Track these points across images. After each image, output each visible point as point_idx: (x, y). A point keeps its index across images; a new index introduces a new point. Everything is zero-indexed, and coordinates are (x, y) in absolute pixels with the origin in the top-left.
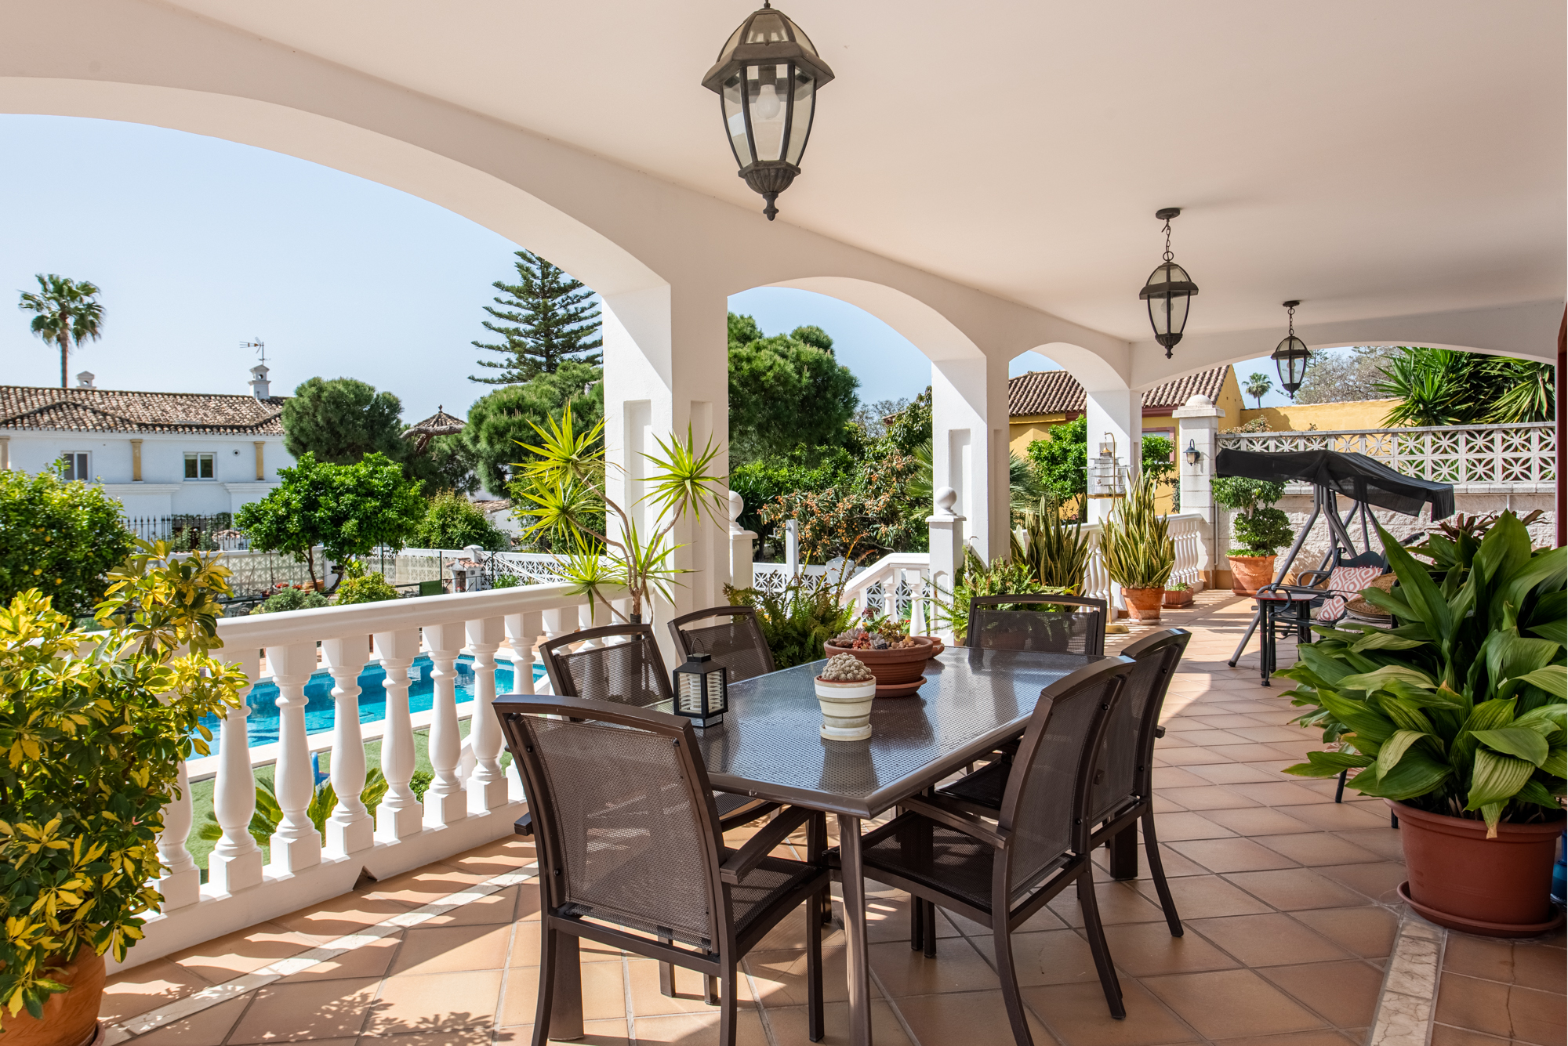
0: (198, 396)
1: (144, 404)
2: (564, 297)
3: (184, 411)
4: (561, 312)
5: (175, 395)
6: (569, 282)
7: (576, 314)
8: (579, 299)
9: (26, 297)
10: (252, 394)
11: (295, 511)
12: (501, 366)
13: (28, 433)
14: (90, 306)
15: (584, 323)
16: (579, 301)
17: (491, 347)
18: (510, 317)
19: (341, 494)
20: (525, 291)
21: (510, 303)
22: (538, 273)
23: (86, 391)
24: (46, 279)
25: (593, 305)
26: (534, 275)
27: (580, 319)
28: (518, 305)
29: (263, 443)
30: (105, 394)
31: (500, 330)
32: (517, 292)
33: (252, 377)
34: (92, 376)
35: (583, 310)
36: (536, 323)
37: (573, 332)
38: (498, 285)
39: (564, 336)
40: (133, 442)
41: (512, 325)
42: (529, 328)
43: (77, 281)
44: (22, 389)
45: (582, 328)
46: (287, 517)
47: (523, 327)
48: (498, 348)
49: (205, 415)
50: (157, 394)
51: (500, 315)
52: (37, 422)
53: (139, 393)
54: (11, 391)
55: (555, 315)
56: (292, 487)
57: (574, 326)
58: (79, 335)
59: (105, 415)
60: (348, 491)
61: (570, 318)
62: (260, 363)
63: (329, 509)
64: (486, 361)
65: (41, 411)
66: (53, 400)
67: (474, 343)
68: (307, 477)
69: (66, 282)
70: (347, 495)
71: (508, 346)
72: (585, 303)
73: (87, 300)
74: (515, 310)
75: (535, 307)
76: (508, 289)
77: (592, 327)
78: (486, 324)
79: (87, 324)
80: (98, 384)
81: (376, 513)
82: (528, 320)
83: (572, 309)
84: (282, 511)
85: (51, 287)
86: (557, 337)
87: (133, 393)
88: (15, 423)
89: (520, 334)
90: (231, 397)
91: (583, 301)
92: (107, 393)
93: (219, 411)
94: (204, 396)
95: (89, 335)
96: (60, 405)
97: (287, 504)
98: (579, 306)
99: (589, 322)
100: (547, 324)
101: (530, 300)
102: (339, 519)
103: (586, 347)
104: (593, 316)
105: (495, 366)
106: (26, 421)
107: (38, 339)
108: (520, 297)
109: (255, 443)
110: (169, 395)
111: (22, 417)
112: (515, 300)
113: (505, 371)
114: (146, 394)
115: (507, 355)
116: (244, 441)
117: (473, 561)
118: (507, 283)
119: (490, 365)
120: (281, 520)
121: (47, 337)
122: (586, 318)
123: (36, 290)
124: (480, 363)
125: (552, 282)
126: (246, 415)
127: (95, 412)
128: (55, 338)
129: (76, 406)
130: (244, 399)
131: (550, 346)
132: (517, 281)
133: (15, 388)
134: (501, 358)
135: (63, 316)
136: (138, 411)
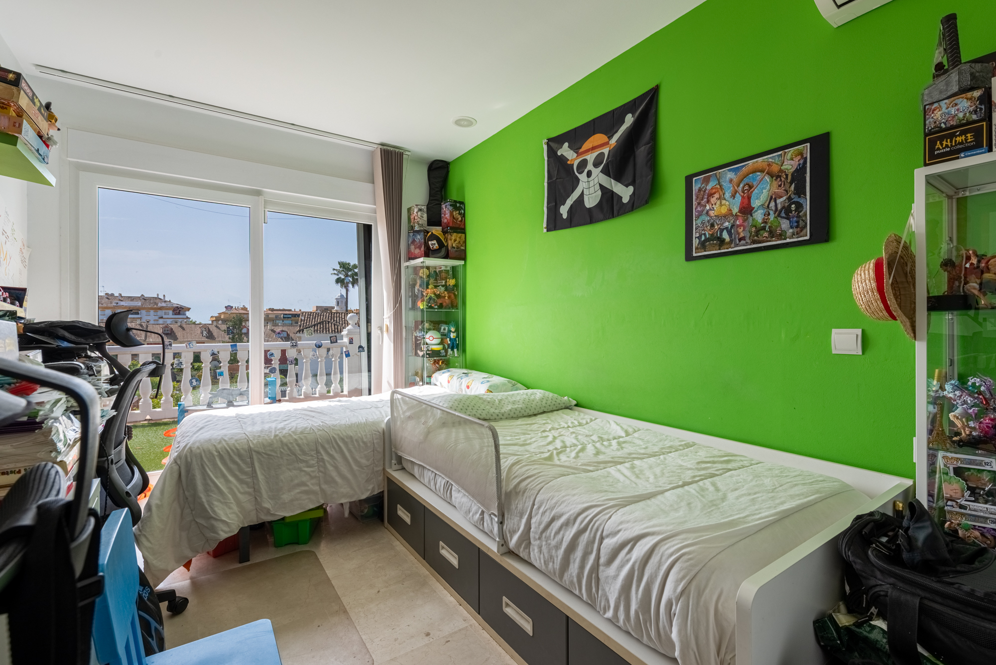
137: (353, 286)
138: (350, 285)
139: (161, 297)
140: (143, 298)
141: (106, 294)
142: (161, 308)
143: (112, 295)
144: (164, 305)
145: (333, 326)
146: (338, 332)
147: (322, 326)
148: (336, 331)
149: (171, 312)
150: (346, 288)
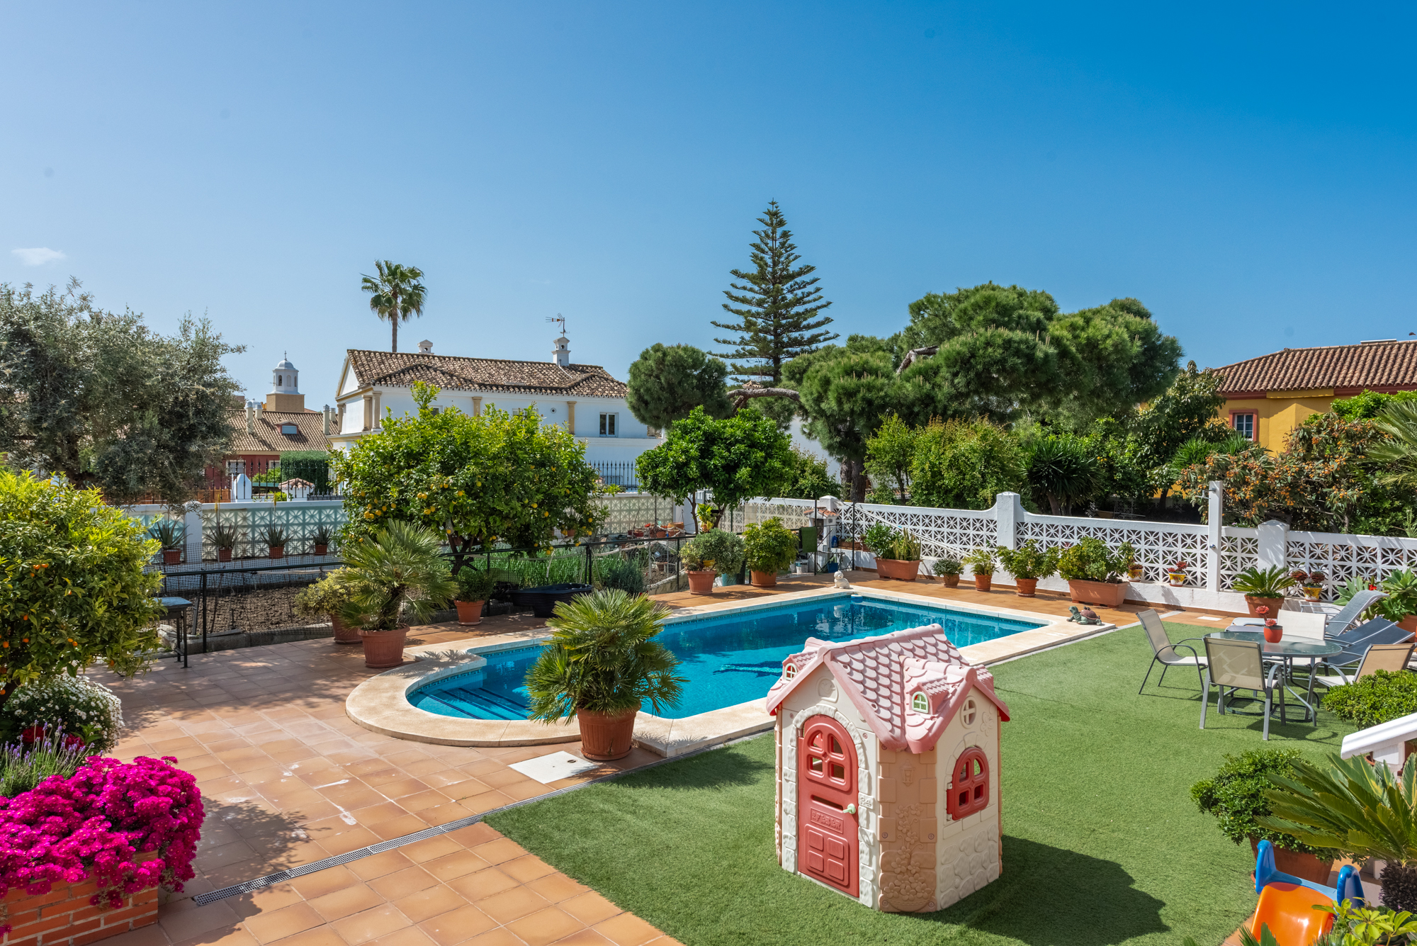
0: (514, 362)
1: (474, 368)
2: (792, 283)
3: (505, 374)
4: (790, 296)
5: (496, 361)
6: (797, 269)
7: (802, 298)
8: (805, 284)
9: (366, 280)
10: (555, 361)
11: (693, 458)
12: (734, 343)
13: (396, 389)
14: (416, 287)
15: (808, 306)
16: (805, 286)
17: (728, 327)
18: (744, 301)
19: (732, 444)
20: (759, 278)
21: (744, 288)
22: (770, 262)
23: (428, 357)
24: (383, 264)
25: (818, 290)
26: (766, 264)
27: (804, 303)
28: (751, 290)
29: (575, 403)
30: (442, 358)
31: (738, 312)
32: (752, 279)
33: (555, 348)
34: (431, 344)
35: (809, 294)
36: (766, 305)
37: (798, 314)
38: (735, 273)
39: (792, 317)
40: (474, 399)
41: (745, 308)
42: (760, 310)
43: (406, 267)
44: (380, 353)
45: (806, 310)
46: (686, 464)
47: (754, 309)
48: (733, 328)
49: (522, 378)
50: (482, 360)
51: (737, 299)
52: (402, 381)
53: (469, 359)
54: (372, 355)
55: (784, 299)
56: (688, 437)
57: (799, 309)
58: (405, 311)
59: (452, 376)
60: (737, 441)
61: (799, 301)
62: (562, 336)
63: (722, 458)
64: (721, 339)
65: (403, 372)
66: (405, 363)
67: (712, 323)
68: (699, 428)
69: (397, 267)
70: (738, 445)
71: (743, 325)
72: (810, 288)
73: (414, 282)
74: (749, 295)
75: (766, 292)
76: (743, 276)
77: (815, 310)
78: (725, 306)
79: (413, 302)
80: (435, 350)
81: (763, 463)
82: (760, 303)
83: (799, 293)
84: (682, 459)
85: (386, 271)
86: (784, 318)
87: (464, 359)
88: (386, 381)
89: (753, 315)
90: (539, 363)
91: (808, 287)
92: (444, 358)
93: (531, 375)
94: (518, 362)
95: (414, 312)
96: (416, 366)
97: (685, 452)
98: (806, 290)
99: (813, 305)
100: (777, 307)
101: (763, 286)
102: (731, 467)
103: (808, 327)
104: (815, 300)
105: (729, 343)
106: (393, 379)
107: (374, 315)
108: (755, 283)
109: (568, 403)
110: (491, 361)
111: (390, 376)
112: (749, 285)
113: (739, 348)
114: (473, 360)
115: (740, 333)
116: (559, 400)
117: (829, 510)
118: (743, 271)
119: (725, 342)
120: (680, 467)
121: (382, 312)
122: (809, 302)
123: (375, 275)
124: (716, 340)
125: (782, 270)
126: (554, 378)
127: (443, 373)
128: (387, 314)
129: (428, 368)
130: (549, 366)
131: (778, 326)
132: (754, 269)
133: (375, 353)
134: (736, 336)
135: (395, 295)
136: (469, 373)
138: (400, 315)
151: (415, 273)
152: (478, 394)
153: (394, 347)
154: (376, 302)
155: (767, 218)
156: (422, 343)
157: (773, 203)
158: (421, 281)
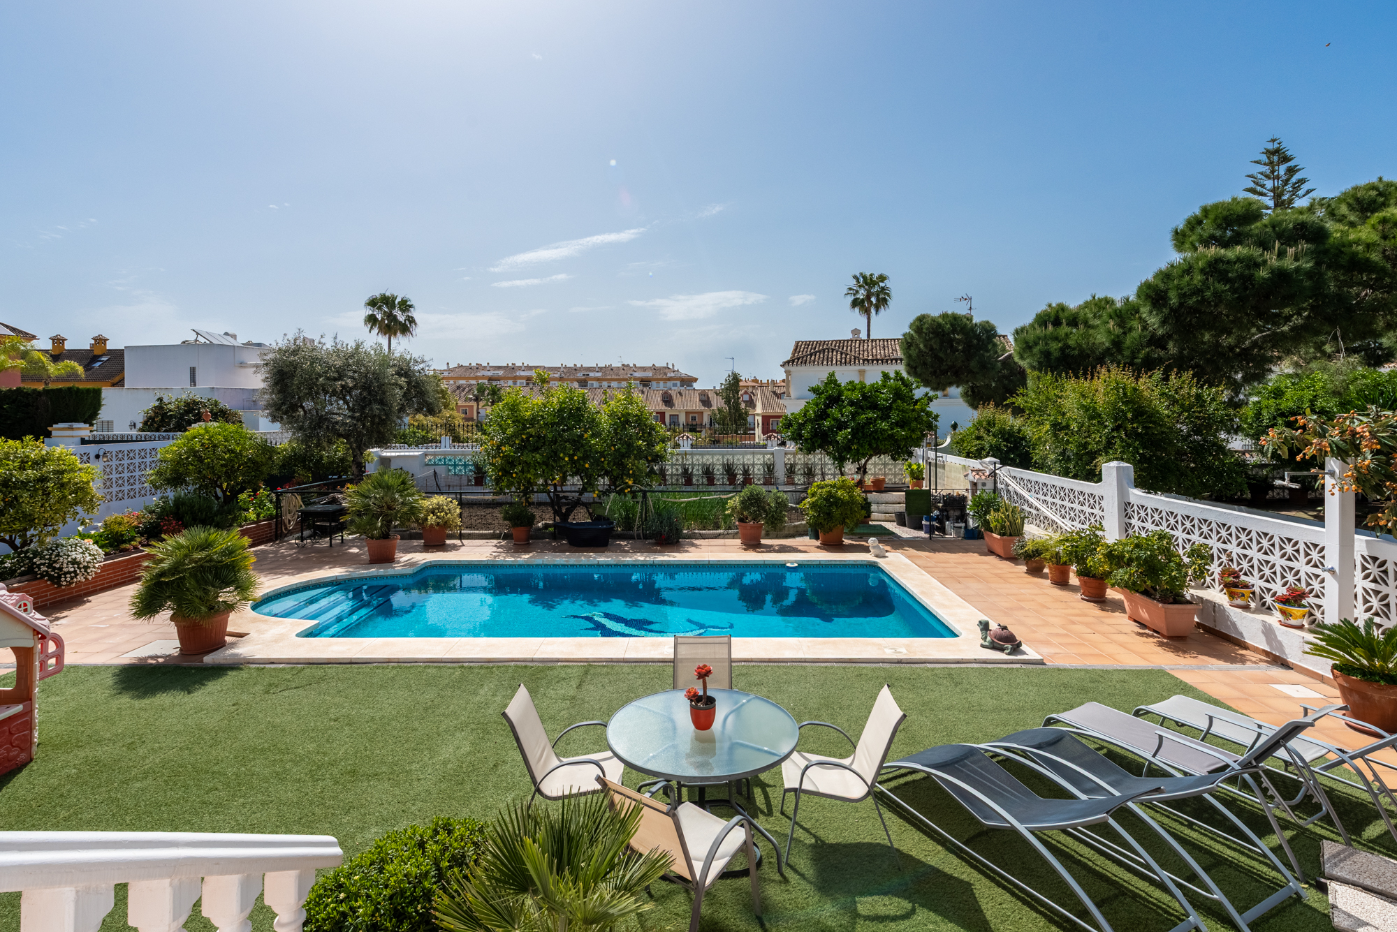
9: (847, 288)
14: (884, 289)
24: (859, 276)
40: (859, 371)
43: (876, 274)
52: (806, 361)
58: (877, 308)
59: (847, 355)
65: (811, 354)
69: (869, 276)
73: (882, 285)
79: (882, 300)
85: (861, 280)
95: (883, 307)
106: (800, 360)
107: (854, 313)
121: (859, 311)
123: (853, 283)
127: (842, 353)
128: (864, 311)
135: (869, 297)
137: (877, 311)
138: (873, 311)
139: (670, 366)
140: (654, 368)
141: (623, 365)
142: (670, 379)
143: (628, 365)
144: (672, 375)
145: (839, 355)
146: (845, 363)
147: (822, 355)
148: (843, 361)
149: (678, 383)
150: (867, 312)
151: (882, 278)
152: (862, 367)
153: (869, 335)
154: (855, 303)
155: (1264, 158)
156: (852, 332)
157: (1273, 141)
158: (887, 283)
